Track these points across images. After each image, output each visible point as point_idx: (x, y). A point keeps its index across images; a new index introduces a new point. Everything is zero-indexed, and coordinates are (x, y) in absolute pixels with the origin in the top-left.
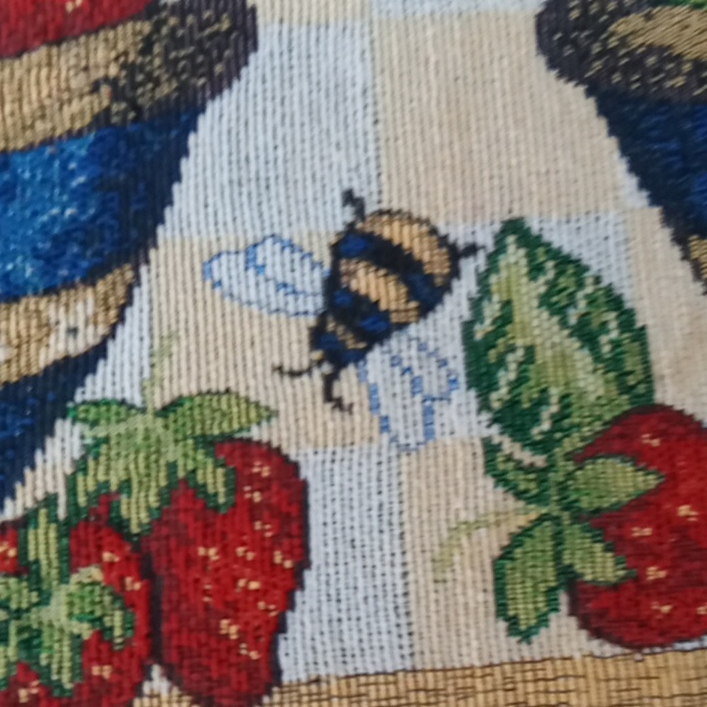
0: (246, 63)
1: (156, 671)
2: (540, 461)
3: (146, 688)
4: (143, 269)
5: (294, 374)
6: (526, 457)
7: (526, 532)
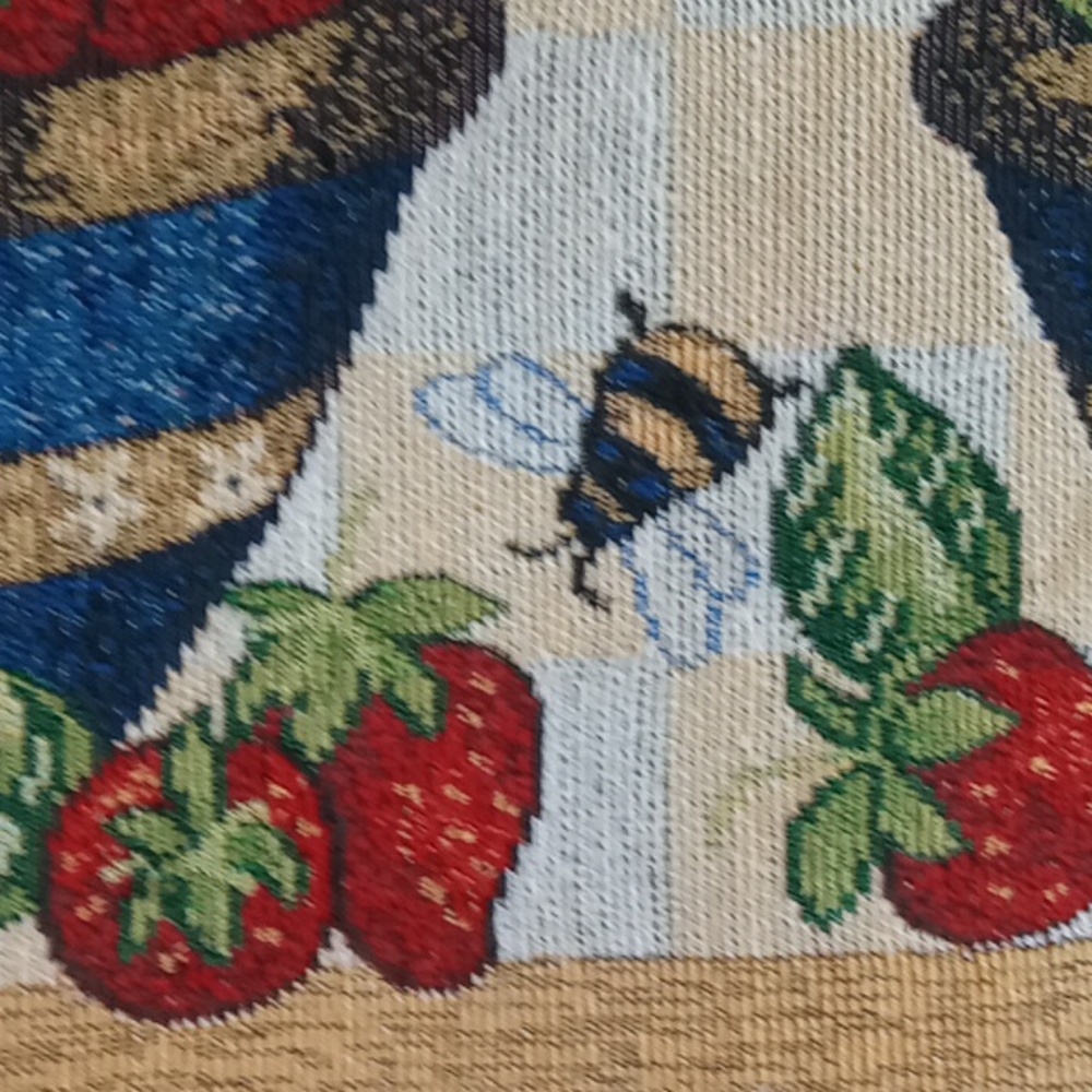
0: (487, 89)
1: (337, 938)
2: (861, 690)
3: (324, 957)
4: (330, 396)
5: (533, 554)
6: (844, 683)
7: (835, 786)
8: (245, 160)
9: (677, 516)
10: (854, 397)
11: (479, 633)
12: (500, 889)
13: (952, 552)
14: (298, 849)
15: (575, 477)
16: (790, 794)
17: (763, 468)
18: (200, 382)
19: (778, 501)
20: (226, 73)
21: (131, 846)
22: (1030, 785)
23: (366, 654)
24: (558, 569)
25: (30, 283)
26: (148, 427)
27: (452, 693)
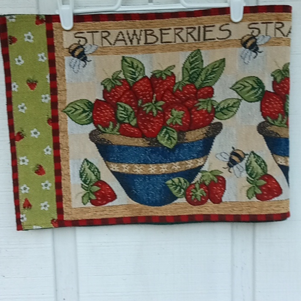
8: (201, 137)
9: (237, 165)
10: (252, 156)
11: (221, 175)
12: (222, 196)
13: (261, 168)
14: (206, 192)
15: (229, 162)
16: (247, 188)
17: (244, 161)
18: (198, 154)
19: (246, 164)
20: (200, 130)
21: (192, 192)
22: (268, 188)
23: (211, 176)
24: (227, 169)
25: (184, 147)
26: (194, 158)
27: (218, 180)
